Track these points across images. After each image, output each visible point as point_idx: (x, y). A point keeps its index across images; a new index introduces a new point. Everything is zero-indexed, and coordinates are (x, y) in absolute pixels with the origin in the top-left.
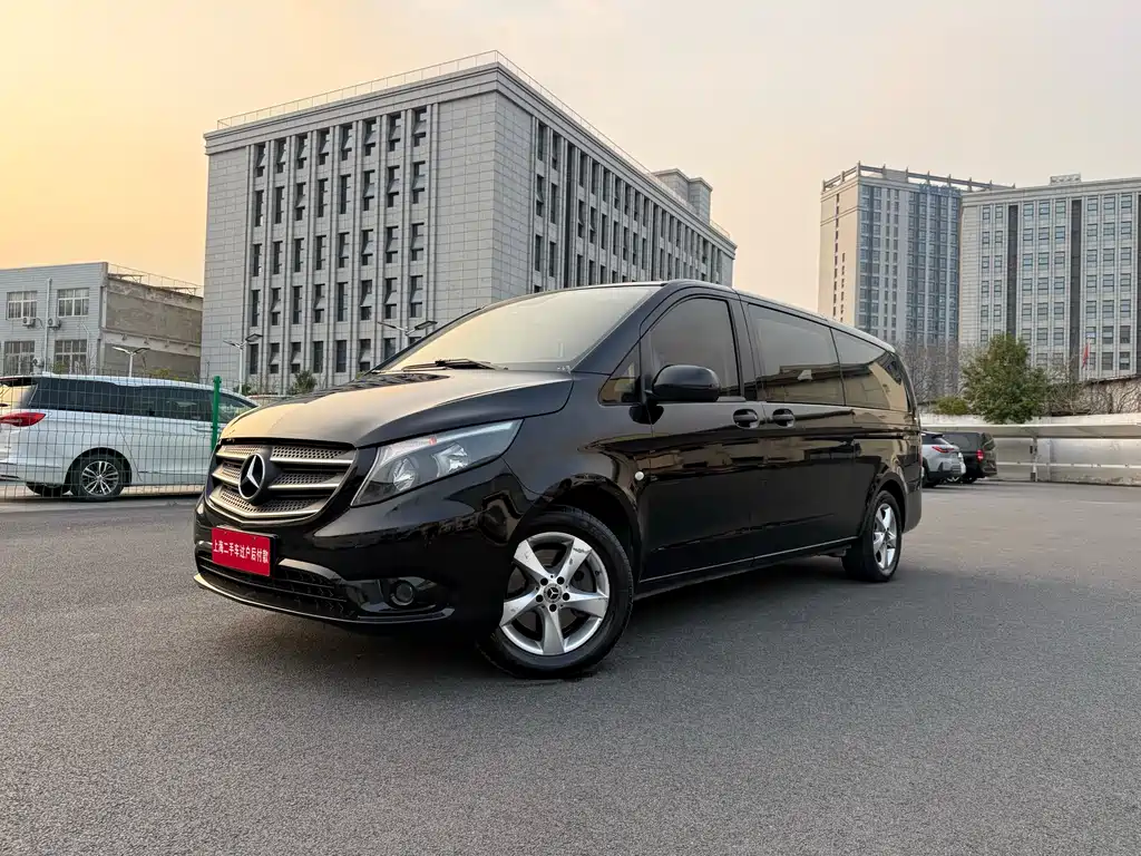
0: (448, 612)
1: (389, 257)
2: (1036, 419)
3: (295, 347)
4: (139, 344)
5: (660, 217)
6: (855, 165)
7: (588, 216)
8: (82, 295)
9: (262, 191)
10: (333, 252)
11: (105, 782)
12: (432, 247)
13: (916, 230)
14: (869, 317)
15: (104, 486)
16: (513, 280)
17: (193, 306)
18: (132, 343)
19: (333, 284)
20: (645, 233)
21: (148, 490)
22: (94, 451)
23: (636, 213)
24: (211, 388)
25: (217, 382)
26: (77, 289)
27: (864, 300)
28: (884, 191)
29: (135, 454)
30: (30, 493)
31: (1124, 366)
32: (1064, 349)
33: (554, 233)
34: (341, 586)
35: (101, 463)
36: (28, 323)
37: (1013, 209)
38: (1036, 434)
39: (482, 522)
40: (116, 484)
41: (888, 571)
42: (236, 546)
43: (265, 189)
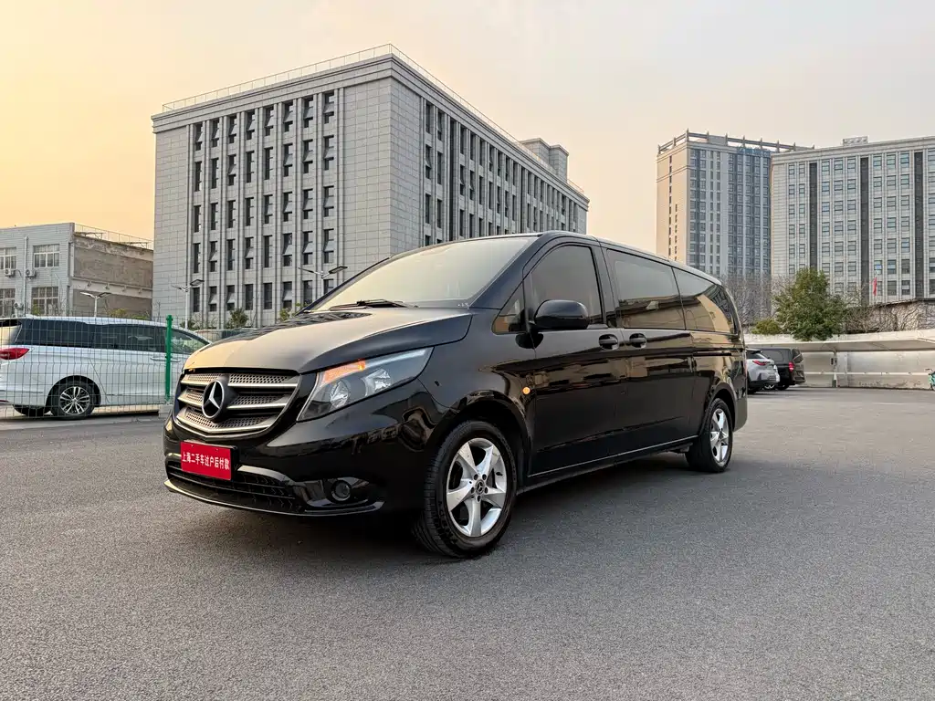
0: (378, 505)
1: (305, 214)
2: (835, 336)
3: (230, 289)
4: (102, 289)
5: (526, 178)
6: (684, 132)
7: (468, 179)
8: (54, 250)
9: (201, 162)
10: (260, 211)
11: (101, 650)
12: (341, 206)
13: (735, 184)
14: (698, 256)
15: (78, 407)
16: (408, 231)
17: (146, 257)
18: (95, 288)
19: (260, 237)
20: (514, 191)
21: (115, 409)
22: (70, 378)
23: (507, 175)
24: (165, 325)
25: (170, 319)
26: (49, 245)
27: (694, 242)
28: (709, 153)
29: (103, 382)
30: (17, 414)
31: (906, 292)
32: (857, 279)
33: (441, 192)
34: (290, 486)
35: (75, 388)
36: (9, 274)
37: (813, 166)
38: (835, 348)
39: (402, 433)
40: (88, 405)
41: (722, 464)
42: (202, 456)
43: (203, 160)
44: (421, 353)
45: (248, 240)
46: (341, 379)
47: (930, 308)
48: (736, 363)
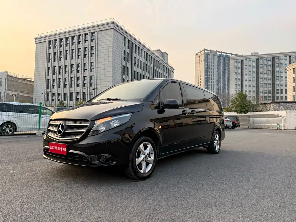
0: (114, 163)
1: (84, 71)
2: (249, 113)
3: (59, 94)
4: (16, 93)
5: (155, 61)
6: (204, 49)
7: (137, 61)
8: (0, 80)
9: (50, 53)
10: (70, 69)
11: (26, 210)
12: (96, 68)
13: (219, 65)
15: (9, 132)
16: (118, 77)
17: (31, 83)
18: (14, 93)
19: (69, 78)
20: (151, 65)
21: (21, 133)
22: (7, 122)
23: (149, 60)
24: (39, 105)
25: (41, 103)
27: (206, 83)
28: (211, 56)
29: (18, 124)
31: (269, 100)
32: (255, 95)
33: (128, 65)
34: (86, 157)
35: (8, 125)
37: (242, 60)
38: (249, 116)
39: (122, 140)
40: (13, 131)
41: (218, 151)
42: (57, 147)
43: (51, 53)
44: (129, 115)
45: (65, 79)
46: (103, 123)
47: (277, 104)
48: (221, 120)
